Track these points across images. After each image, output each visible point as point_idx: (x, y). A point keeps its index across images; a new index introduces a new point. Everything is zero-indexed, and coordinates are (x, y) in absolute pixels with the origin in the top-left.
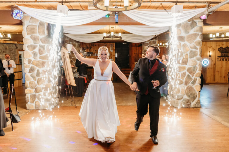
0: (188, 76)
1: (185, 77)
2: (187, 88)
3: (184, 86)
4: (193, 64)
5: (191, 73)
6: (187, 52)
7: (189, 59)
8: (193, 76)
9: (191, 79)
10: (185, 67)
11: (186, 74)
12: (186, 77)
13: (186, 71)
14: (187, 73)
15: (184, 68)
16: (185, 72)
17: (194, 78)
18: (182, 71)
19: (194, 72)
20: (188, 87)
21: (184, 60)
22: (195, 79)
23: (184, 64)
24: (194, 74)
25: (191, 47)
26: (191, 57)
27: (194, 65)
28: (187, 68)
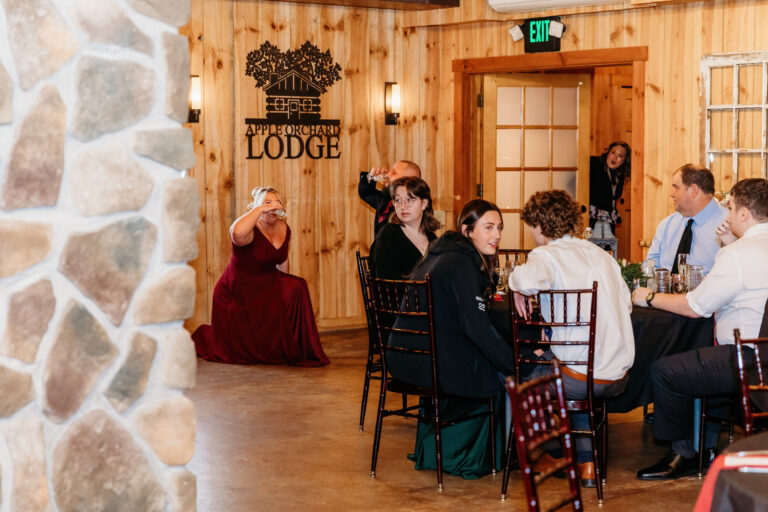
0: (79, 320)
1: (41, 330)
2: (77, 444)
3: (41, 428)
4: (115, 201)
5: (100, 285)
6: (52, 72)
7: (74, 151)
8: (118, 319)
9: (104, 348)
10: (39, 227)
11: (52, 303)
12: (61, 338)
13: (49, 268)
14: (68, 294)
15: (35, 241)
16: (46, 284)
17: (137, 340)
18: (12, 273)
19: (130, 276)
20: (85, 430)
21: (34, 156)
22: (145, 346)
23: (27, 204)
24: (128, 293)
25: (86, 25)
26: (90, 129)
27: (123, 208)
28: (58, 245)
